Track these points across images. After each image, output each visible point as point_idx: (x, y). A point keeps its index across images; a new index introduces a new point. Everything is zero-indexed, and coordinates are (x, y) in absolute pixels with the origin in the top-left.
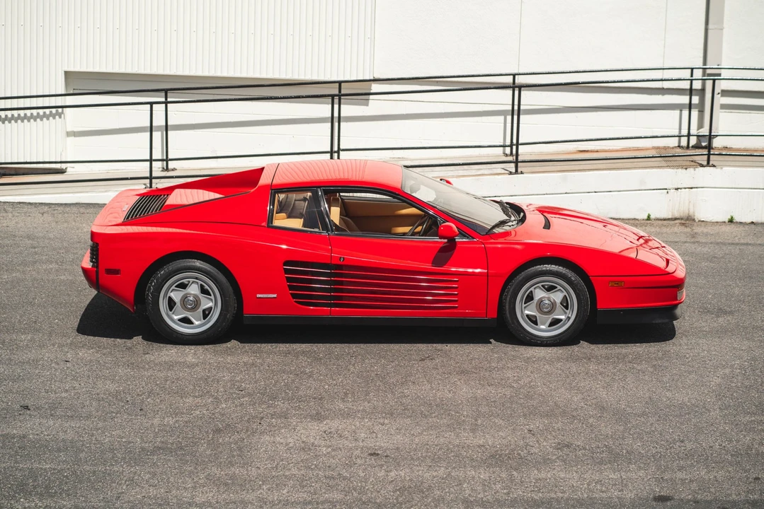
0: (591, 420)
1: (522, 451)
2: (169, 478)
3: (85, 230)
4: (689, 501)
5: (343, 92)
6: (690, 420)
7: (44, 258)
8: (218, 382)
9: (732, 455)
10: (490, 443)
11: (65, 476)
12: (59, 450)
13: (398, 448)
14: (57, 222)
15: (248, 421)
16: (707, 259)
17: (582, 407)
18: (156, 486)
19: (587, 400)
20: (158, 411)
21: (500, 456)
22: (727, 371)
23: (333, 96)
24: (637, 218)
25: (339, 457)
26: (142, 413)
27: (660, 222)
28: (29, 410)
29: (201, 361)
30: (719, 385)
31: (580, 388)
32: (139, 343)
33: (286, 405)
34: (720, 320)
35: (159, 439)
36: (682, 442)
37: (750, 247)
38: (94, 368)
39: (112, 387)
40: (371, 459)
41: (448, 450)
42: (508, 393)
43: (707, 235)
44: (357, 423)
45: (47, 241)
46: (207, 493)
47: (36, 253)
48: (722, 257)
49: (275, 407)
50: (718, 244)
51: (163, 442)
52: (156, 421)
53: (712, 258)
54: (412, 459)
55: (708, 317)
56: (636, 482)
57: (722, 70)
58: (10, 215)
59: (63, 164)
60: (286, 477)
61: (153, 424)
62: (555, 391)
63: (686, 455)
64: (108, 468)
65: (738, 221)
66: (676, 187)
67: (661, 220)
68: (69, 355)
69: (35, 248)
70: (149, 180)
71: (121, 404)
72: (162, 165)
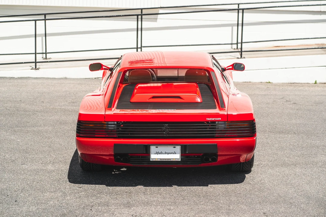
0: (302, 206)
15: (83, 208)
17: (296, 197)
20: (26, 202)
23: (138, 15)
24: (309, 82)
26: (16, 203)
27: (322, 85)
29: (56, 169)
31: (293, 184)
32: (19, 158)
33: (108, 197)
42: (248, 188)
44: (153, 209)
49: (101, 198)
52: (25, 209)
61: (22, 211)
62: (277, 186)
67: (323, 83)
70: (34, 64)
71: (4, 197)
72: (43, 56)
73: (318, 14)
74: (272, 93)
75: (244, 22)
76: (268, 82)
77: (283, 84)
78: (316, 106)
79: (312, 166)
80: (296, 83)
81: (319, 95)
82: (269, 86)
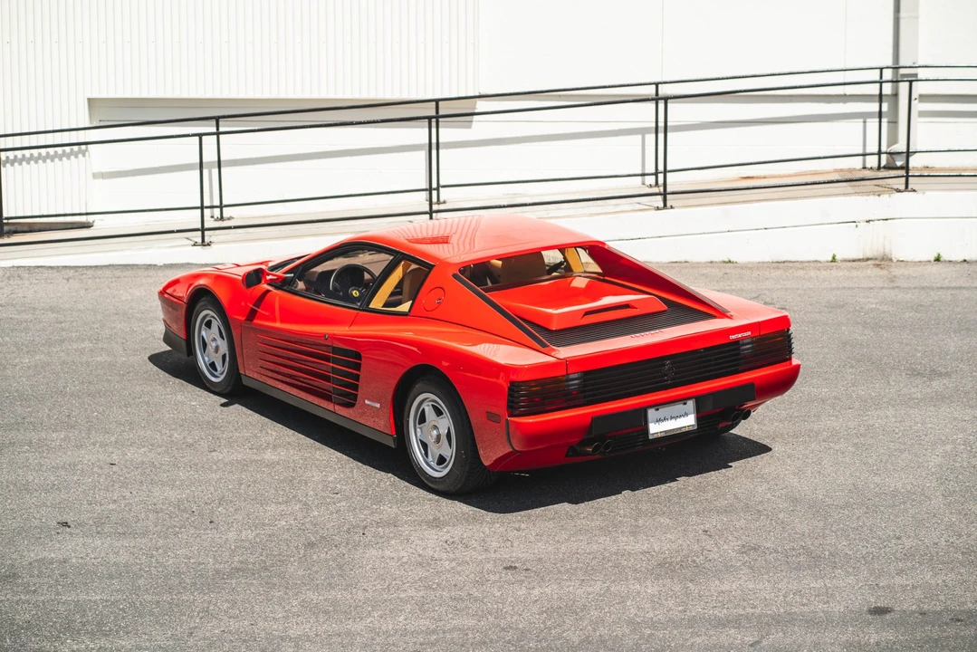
0: (781, 516)
1: (698, 557)
2: (253, 606)
3: (124, 298)
4: (913, 612)
5: (441, 113)
6: (906, 510)
7: (74, 335)
8: (306, 484)
9: (963, 553)
10: (656, 549)
11: (120, 610)
12: (111, 577)
13: (540, 559)
14: (86, 290)
15: (348, 531)
16: (912, 308)
17: (769, 499)
18: (237, 617)
19: (774, 490)
20: (232, 522)
21: (671, 564)
22: (949, 447)
23: (430, 118)
24: (819, 259)
25: (467, 572)
26: (213, 525)
27: (849, 264)
28: (69, 527)
29: (282, 458)
30: (940, 466)
32: (202, 439)
33: (395, 509)
34: (935, 384)
35: (236, 559)
36: (899, 538)
37: (964, 291)
38: (148, 471)
39: (172, 494)
40: (507, 574)
41: (603, 559)
43: (909, 277)
44: (487, 529)
45: (75, 314)
46: (303, 624)
47: (63, 330)
48: (931, 305)
49: (381, 512)
50: (923, 288)
51: (242, 562)
52: (232, 535)
53: (917, 307)
54: (559, 572)
55: (918, 381)
56: (844, 591)
57: (919, 69)
58: (27, 282)
59: (89, 216)
60: (401, 600)
61: (227, 539)
63: (905, 555)
64: (174, 597)
65: (947, 259)
66: (868, 219)
67: (849, 261)
68: (115, 457)
69: (61, 323)
70: (200, 233)
71: (186, 516)
72: (212, 212)
73: (839, 102)
74: (734, 287)
75: (669, 124)
76: (727, 260)
77: (761, 266)
78: (830, 312)
79: (808, 439)
80: (790, 262)
81: (838, 288)
82: (728, 271)
